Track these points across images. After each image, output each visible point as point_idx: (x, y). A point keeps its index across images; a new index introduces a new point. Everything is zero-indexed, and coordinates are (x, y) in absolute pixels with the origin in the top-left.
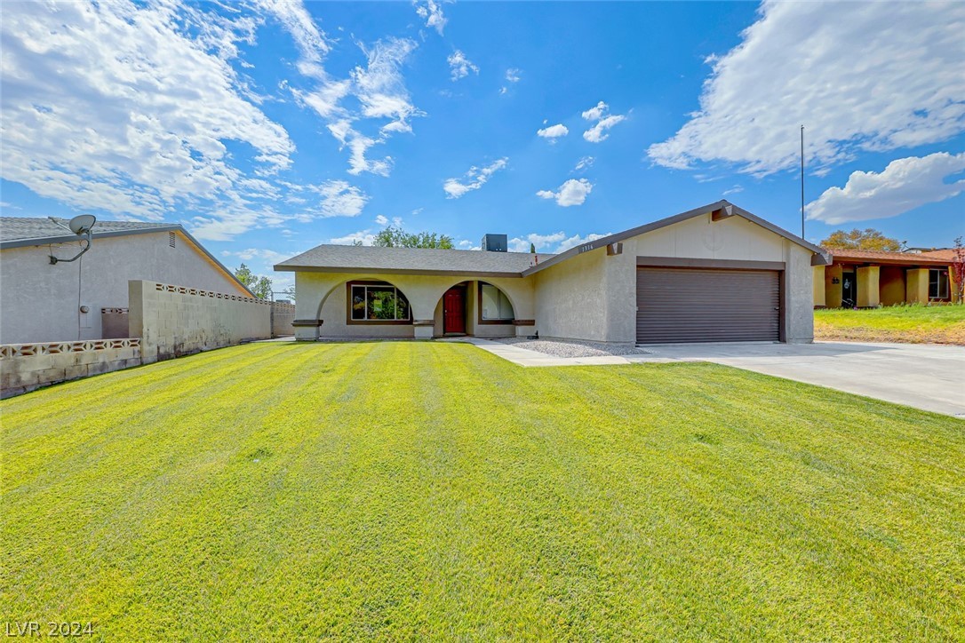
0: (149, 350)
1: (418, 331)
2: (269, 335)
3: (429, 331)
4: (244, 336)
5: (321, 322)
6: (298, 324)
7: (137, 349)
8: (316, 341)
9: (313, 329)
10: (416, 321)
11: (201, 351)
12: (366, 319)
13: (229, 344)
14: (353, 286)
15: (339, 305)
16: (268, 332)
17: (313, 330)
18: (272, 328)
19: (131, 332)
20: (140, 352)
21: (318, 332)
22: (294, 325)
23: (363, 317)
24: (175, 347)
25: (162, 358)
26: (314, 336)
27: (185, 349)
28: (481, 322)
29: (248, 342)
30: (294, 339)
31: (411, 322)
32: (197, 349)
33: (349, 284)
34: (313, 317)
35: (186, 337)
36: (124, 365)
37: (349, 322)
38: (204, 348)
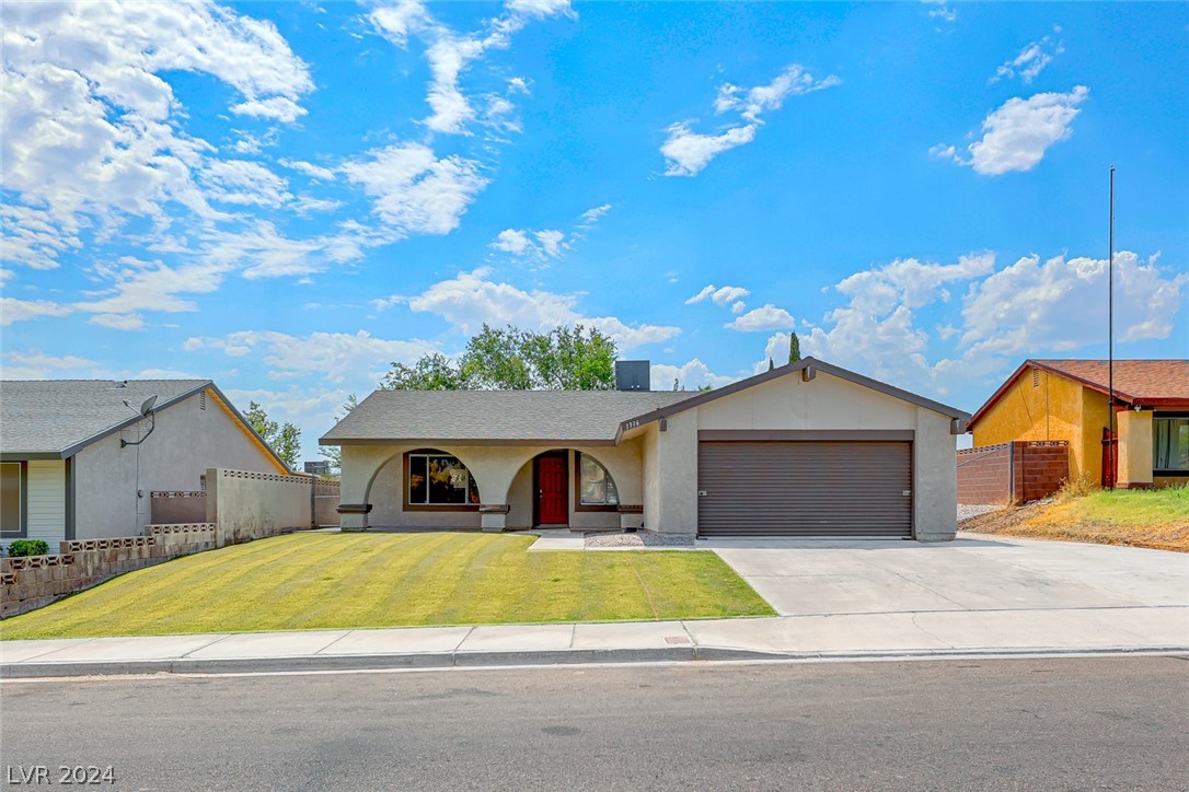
0: (222, 535)
1: (486, 520)
2: (309, 525)
3: (500, 520)
4: (286, 525)
5: (369, 508)
6: (345, 510)
7: (213, 532)
8: (363, 530)
9: (360, 517)
10: (483, 506)
11: (252, 540)
12: (427, 503)
13: (272, 534)
14: (411, 455)
15: (395, 483)
16: (308, 521)
17: (362, 516)
18: (313, 515)
19: (208, 518)
20: (215, 536)
21: (366, 520)
22: (339, 511)
23: (423, 500)
24: (235, 533)
25: (228, 543)
26: (361, 525)
27: (240, 536)
28: (579, 508)
29: (290, 532)
30: (339, 529)
31: (476, 509)
32: (249, 536)
33: (406, 455)
34: (360, 501)
35: (241, 523)
36: (208, 547)
37: (406, 508)
38: (254, 537)
